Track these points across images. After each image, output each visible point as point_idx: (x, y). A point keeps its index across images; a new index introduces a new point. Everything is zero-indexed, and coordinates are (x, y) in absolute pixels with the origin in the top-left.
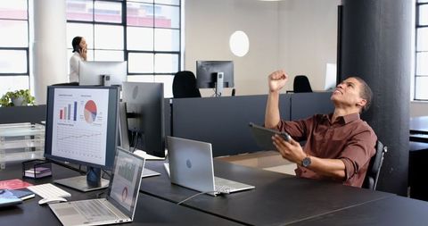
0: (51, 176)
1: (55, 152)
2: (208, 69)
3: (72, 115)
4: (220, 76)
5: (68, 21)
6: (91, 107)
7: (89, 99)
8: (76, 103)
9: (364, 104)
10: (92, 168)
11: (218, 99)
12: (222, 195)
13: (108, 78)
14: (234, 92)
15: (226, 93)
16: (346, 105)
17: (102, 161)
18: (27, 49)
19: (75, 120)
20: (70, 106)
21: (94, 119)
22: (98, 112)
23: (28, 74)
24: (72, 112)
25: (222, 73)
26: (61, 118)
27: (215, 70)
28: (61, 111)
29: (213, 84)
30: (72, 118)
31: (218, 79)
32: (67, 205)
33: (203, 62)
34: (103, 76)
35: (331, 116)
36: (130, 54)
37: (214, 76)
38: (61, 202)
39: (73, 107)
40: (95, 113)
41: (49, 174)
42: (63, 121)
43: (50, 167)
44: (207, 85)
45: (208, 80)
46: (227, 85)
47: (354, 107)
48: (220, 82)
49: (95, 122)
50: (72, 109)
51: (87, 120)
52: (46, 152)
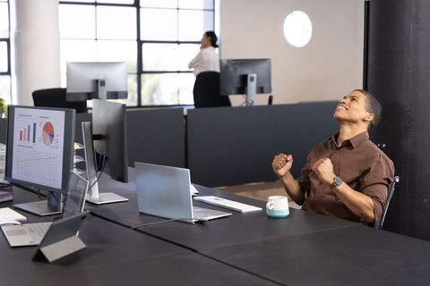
0: (11, 201)
1: (16, 175)
2: (235, 70)
3: (31, 137)
4: (252, 79)
5: (61, 3)
6: (49, 129)
7: (47, 121)
8: (35, 124)
9: (371, 118)
10: (52, 192)
11: (249, 109)
12: (200, 222)
13: (103, 83)
14: (271, 99)
15: (261, 100)
16: (352, 122)
17: (58, 185)
18: (8, 40)
19: (34, 141)
20: (29, 127)
21: (51, 141)
22: (55, 135)
23: (9, 73)
24: (32, 134)
25: (255, 76)
26: (21, 139)
27: (244, 71)
28: (21, 132)
29: (242, 89)
30: (31, 140)
31: (249, 82)
32: (19, 228)
33: (229, 61)
34: (97, 81)
35: (337, 136)
36: (144, 45)
37: (244, 79)
38: (14, 224)
39: (32, 128)
40: (52, 136)
41: (11, 198)
42: (23, 143)
43: (11, 191)
44: (233, 91)
45: (236, 83)
46: (261, 90)
47: (361, 123)
48: (252, 86)
49: (53, 145)
50: (32, 131)
51: (45, 142)
52: (6, 175)
